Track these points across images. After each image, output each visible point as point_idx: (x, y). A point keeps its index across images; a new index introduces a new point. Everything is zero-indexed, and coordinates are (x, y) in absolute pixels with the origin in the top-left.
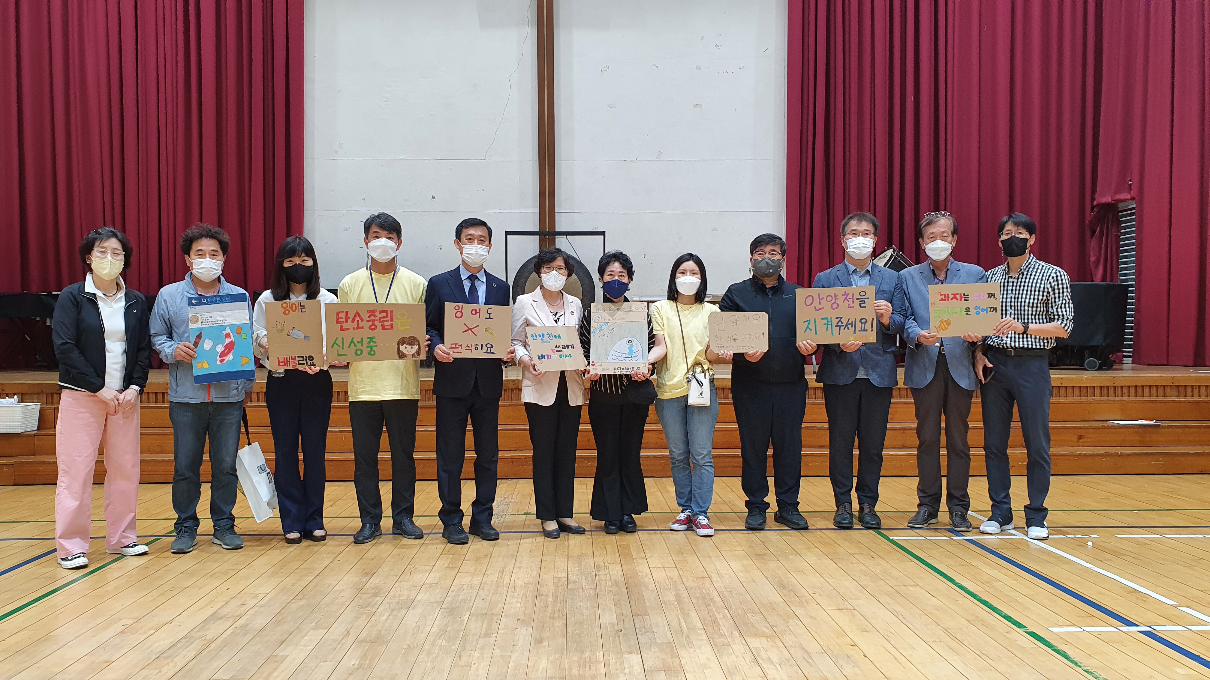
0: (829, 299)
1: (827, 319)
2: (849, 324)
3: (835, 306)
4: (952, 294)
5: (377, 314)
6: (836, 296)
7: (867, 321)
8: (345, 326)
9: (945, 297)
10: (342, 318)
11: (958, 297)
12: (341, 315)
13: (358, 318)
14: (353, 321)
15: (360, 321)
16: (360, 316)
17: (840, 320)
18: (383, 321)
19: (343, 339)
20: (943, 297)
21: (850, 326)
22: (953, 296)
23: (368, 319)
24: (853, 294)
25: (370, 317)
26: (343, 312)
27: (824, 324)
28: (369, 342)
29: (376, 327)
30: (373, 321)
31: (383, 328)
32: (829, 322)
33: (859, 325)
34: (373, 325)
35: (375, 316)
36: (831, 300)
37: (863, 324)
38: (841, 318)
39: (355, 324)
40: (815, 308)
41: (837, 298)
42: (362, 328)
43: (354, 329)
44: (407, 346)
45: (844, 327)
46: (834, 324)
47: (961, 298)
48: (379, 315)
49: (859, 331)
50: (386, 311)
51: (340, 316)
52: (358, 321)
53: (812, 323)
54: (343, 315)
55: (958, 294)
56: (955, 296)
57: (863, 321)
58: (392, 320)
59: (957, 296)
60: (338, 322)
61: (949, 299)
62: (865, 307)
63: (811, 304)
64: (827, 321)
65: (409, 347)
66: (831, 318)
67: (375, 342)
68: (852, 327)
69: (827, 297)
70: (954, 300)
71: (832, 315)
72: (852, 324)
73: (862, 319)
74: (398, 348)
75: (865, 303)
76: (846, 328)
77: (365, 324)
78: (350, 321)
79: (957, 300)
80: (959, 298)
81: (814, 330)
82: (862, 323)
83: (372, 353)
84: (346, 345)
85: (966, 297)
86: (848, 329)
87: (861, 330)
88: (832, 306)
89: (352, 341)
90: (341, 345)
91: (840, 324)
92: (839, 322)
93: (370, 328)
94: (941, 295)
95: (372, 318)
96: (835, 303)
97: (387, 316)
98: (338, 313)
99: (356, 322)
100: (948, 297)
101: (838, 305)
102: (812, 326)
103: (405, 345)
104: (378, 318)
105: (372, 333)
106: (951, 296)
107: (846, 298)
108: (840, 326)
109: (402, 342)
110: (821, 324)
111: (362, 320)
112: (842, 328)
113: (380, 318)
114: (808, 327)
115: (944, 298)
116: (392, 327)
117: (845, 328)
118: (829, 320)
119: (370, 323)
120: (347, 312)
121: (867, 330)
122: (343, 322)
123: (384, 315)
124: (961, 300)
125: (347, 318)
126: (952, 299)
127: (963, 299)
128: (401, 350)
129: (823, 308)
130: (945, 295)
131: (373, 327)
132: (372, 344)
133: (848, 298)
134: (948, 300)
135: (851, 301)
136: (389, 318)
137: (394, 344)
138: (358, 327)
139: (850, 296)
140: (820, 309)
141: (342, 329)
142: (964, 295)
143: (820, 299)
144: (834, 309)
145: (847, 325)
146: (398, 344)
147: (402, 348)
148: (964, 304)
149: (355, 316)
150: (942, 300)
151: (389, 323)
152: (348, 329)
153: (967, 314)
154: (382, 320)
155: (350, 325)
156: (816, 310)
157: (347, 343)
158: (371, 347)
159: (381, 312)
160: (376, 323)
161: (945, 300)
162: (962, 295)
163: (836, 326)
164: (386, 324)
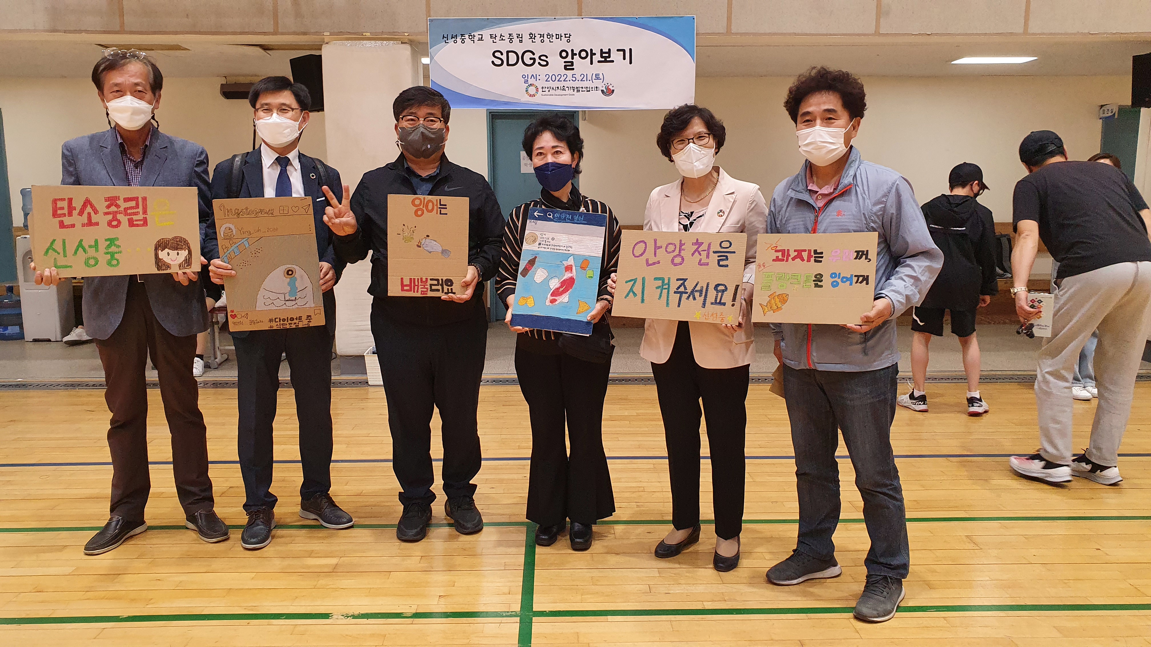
0: (671, 248)
1: (662, 279)
2: (696, 291)
3: (678, 260)
4: (795, 251)
5: (120, 202)
6: (681, 245)
7: (726, 288)
8: (67, 221)
9: (784, 255)
10: (62, 208)
11: (805, 255)
12: (60, 204)
13: (89, 209)
14: (81, 213)
15: (92, 214)
16: (92, 206)
17: (683, 284)
18: (130, 214)
19: (64, 241)
20: (780, 254)
21: (697, 294)
22: (796, 253)
23: (107, 210)
24: (709, 245)
25: (108, 207)
26: (64, 200)
27: (657, 288)
28: (109, 246)
29: (119, 222)
30: (115, 214)
31: (131, 223)
32: (664, 285)
33: (712, 294)
34: (115, 219)
35: (118, 206)
36: (674, 251)
37: (720, 294)
38: (685, 280)
39: (84, 219)
40: (647, 260)
41: (683, 247)
42: (97, 224)
43: (83, 225)
44: (170, 251)
45: (687, 295)
46: (673, 288)
47: (809, 257)
48: (123, 205)
49: (712, 304)
50: (136, 199)
51: (59, 206)
52: (89, 214)
53: (639, 284)
54: (65, 204)
55: (805, 251)
56: (799, 254)
57: (721, 288)
58: (145, 212)
59: (803, 253)
60: (55, 215)
61: (790, 258)
62: (727, 266)
63: (641, 255)
64: (663, 282)
65: (173, 253)
66: (669, 279)
67: (119, 246)
68: (700, 296)
69: (667, 246)
70: (798, 260)
71: (673, 274)
72: (701, 291)
73: (718, 285)
74: (156, 256)
75: (727, 259)
76: (691, 297)
77: (102, 219)
78: (75, 213)
79: (803, 260)
80: (805, 258)
81: (639, 295)
82: (718, 291)
83: (114, 262)
84: (70, 250)
85: (818, 256)
86: (694, 299)
87: (715, 303)
88: (673, 260)
89: (80, 245)
90: (61, 251)
91: (682, 289)
92: (680, 286)
93: (109, 224)
94: (776, 251)
95: (113, 209)
96: (679, 255)
97: (137, 206)
98: (55, 201)
99: (85, 215)
100: (789, 255)
101: (683, 259)
102: (638, 289)
103: (167, 250)
104: (122, 209)
105: (112, 233)
106: (793, 254)
107: (696, 250)
108: (681, 293)
109: (161, 245)
110: (651, 286)
111: (96, 212)
112: (685, 296)
113: (126, 209)
114: (631, 290)
115: (780, 257)
116: (145, 222)
117: (688, 297)
118: (666, 281)
119: (110, 217)
120: (70, 200)
121: (724, 304)
122: (64, 215)
123: (133, 204)
124: (809, 260)
125: (71, 209)
126: (793, 259)
127: (813, 259)
128: (160, 257)
129: (659, 262)
130: (783, 251)
131: (115, 223)
132: (113, 249)
133: (700, 249)
134: (787, 261)
135: (704, 254)
136: (140, 210)
137: (149, 249)
138: (90, 223)
139: (704, 247)
140: (654, 264)
141: (62, 225)
142: (815, 252)
143: (657, 248)
144: (675, 265)
145: (692, 292)
146: (156, 249)
147: (163, 255)
148: (814, 268)
149: (84, 206)
150: (777, 259)
151: (141, 216)
152: (73, 226)
153: (816, 286)
154: (129, 211)
155: (76, 219)
156: (648, 265)
157: (71, 248)
158: (112, 254)
159: (126, 200)
160: (120, 217)
161: (783, 260)
162: (812, 253)
163: (675, 292)
164: (135, 217)
